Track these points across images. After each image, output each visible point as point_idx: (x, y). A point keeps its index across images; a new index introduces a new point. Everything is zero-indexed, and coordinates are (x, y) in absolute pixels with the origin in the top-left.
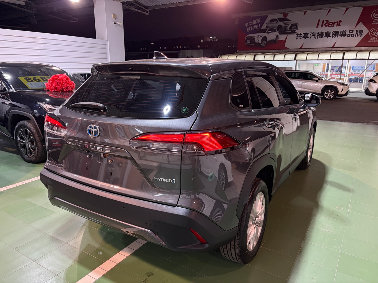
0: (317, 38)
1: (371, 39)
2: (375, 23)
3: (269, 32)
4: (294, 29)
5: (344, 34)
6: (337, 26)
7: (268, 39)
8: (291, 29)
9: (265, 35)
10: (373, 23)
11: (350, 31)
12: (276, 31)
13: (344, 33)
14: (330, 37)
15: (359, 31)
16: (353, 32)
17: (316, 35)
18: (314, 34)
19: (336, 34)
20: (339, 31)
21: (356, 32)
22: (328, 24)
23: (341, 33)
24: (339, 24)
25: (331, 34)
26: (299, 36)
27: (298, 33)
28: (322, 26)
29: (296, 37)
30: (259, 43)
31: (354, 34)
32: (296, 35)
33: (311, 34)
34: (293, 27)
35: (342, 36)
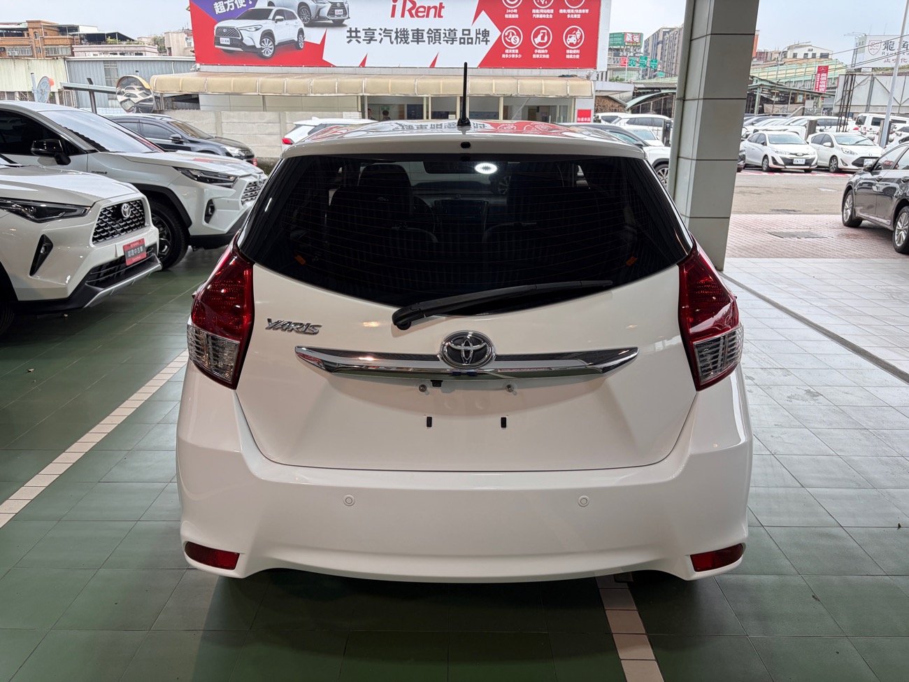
0: (395, 42)
1: (507, 51)
2: (510, 16)
3: (278, 17)
4: (340, 16)
5: (451, 37)
6: (435, 17)
7: (278, 39)
8: (334, 14)
9: (267, 24)
10: (506, 16)
11: (463, 30)
12: (295, 18)
13: (452, 34)
14: (424, 41)
15: (481, 32)
16: (469, 34)
17: (394, 35)
18: (387, 32)
19: (435, 35)
20: (440, 30)
21: (477, 34)
22: (415, 12)
23: (445, 34)
24: (439, 11)
25: (425, 35)
26: (353, 35)
27: (351, 29)
28: (403, 16)
29: (348, 37)
30: (254, 47)
31: (472, 39)
32: (348, 31)
33: (381, 32)
34: (336, 11)
35: (450, 42)
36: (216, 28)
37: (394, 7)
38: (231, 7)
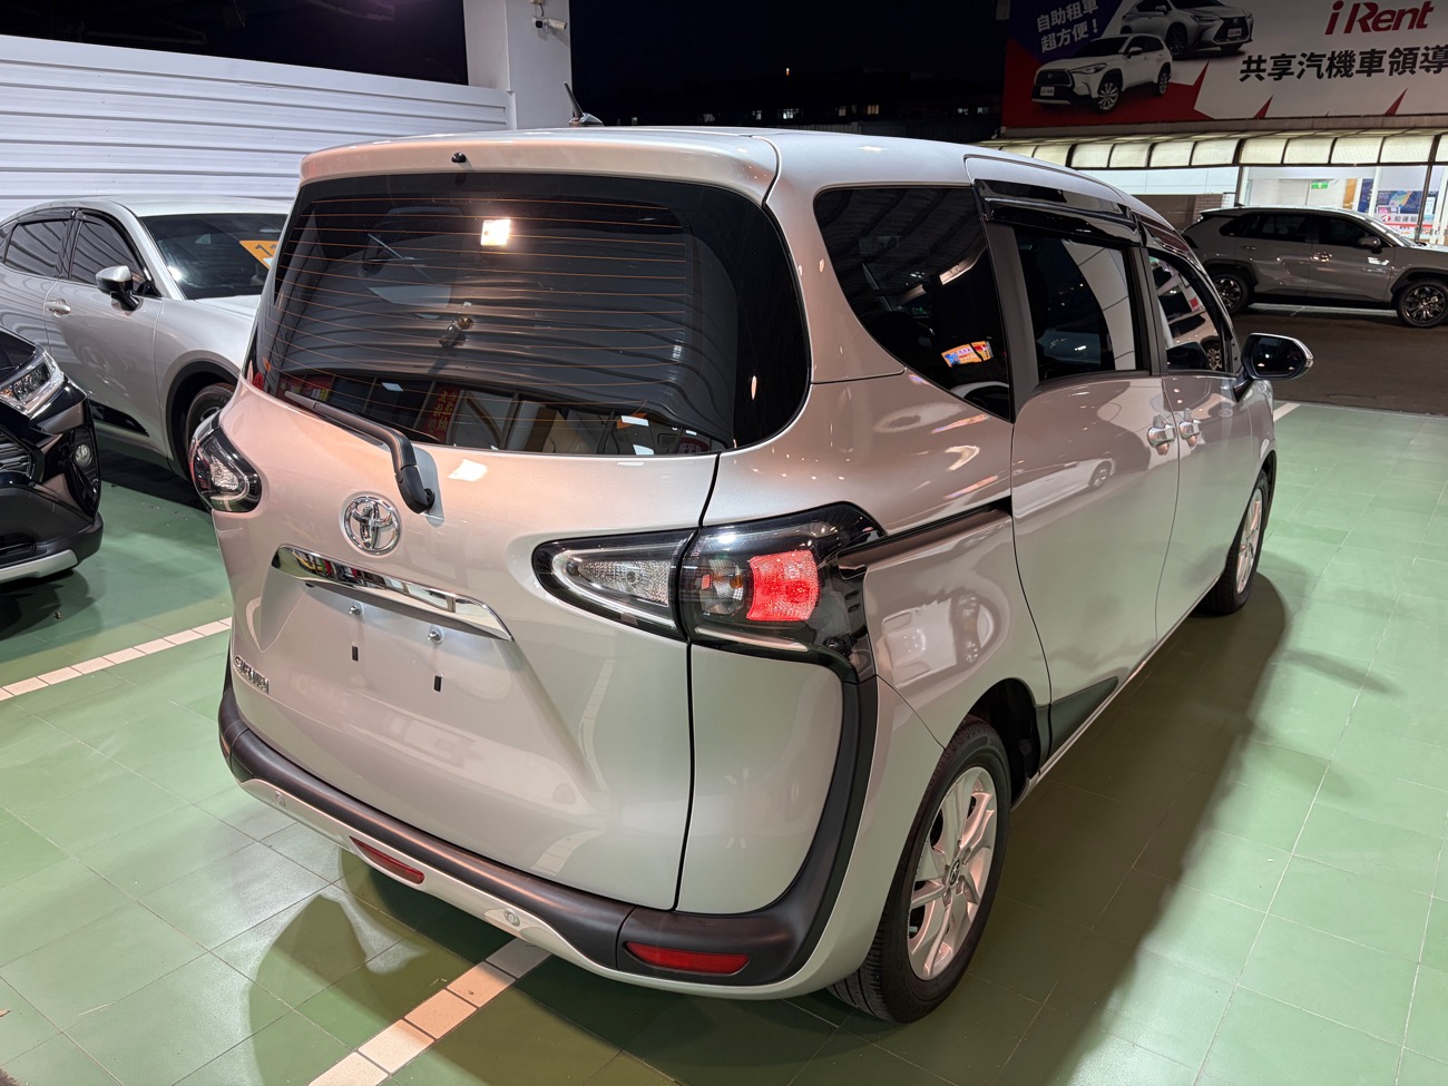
0: (1326, 75)
3: (1133, 49)
4: (1235, 38)
5: (1438, 59)
6: (1411, 27)
7: (1128, 80)
8: (1225, 37)
9: (1113, 62)
12: (1161, 48)
13: (1441, 56)
14: (1382, 71)
17: (1325, 64)
18: (1314, 60)
19: (1405, 59)
20: (1418, 49)
22: (1374, 19)
23: (1426, 55)
24: (1420, 17)
25: (1386, 60)
26: (1254, 67)
27: (1250, 57)
28: (1348, 30)
29: (1242, 72)
30: (1089, 96)
32: (1244, 62)
33: (1304, 60)
34: (1230, 31)
35: (1432, 69)
36: (1038, 72)
37: (1334, 18)
38: (1065, 40)
